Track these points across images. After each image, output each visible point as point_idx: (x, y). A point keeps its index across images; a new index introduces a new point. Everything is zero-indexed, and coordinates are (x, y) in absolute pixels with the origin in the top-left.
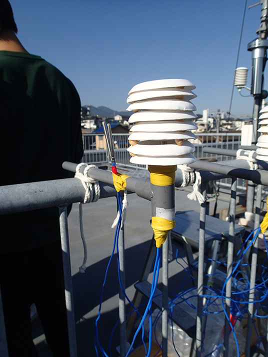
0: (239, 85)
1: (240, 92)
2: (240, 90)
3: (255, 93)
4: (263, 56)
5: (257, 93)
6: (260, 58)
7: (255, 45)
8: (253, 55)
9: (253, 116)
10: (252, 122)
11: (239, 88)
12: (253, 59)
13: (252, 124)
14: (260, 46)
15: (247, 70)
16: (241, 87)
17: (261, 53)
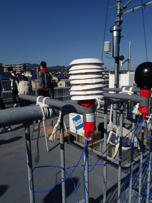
0: (106, 52)
1: (107, 55)
2: (107, 54)
3: (115, 56)
4: (118, 35)
5: (116, 56)
6: (116, 36)
7: (114, 29)
8: (113, 34)
9: (114, 69)
10: (114, 73)
11: (106, 53)
12: (113, 37)
13: (114, 74)
14: (116, 29)
15: (110, 43)
16: (107, 53)
17: (117, 34)
